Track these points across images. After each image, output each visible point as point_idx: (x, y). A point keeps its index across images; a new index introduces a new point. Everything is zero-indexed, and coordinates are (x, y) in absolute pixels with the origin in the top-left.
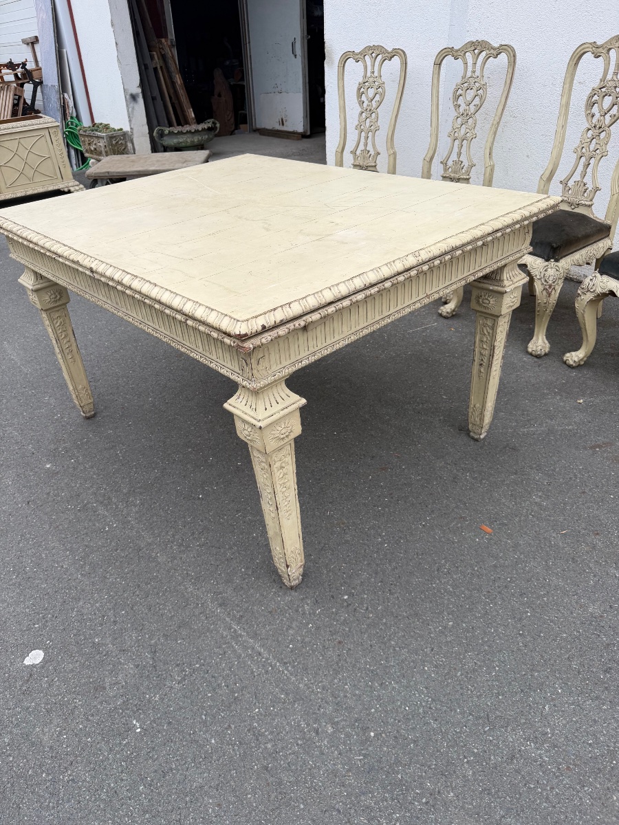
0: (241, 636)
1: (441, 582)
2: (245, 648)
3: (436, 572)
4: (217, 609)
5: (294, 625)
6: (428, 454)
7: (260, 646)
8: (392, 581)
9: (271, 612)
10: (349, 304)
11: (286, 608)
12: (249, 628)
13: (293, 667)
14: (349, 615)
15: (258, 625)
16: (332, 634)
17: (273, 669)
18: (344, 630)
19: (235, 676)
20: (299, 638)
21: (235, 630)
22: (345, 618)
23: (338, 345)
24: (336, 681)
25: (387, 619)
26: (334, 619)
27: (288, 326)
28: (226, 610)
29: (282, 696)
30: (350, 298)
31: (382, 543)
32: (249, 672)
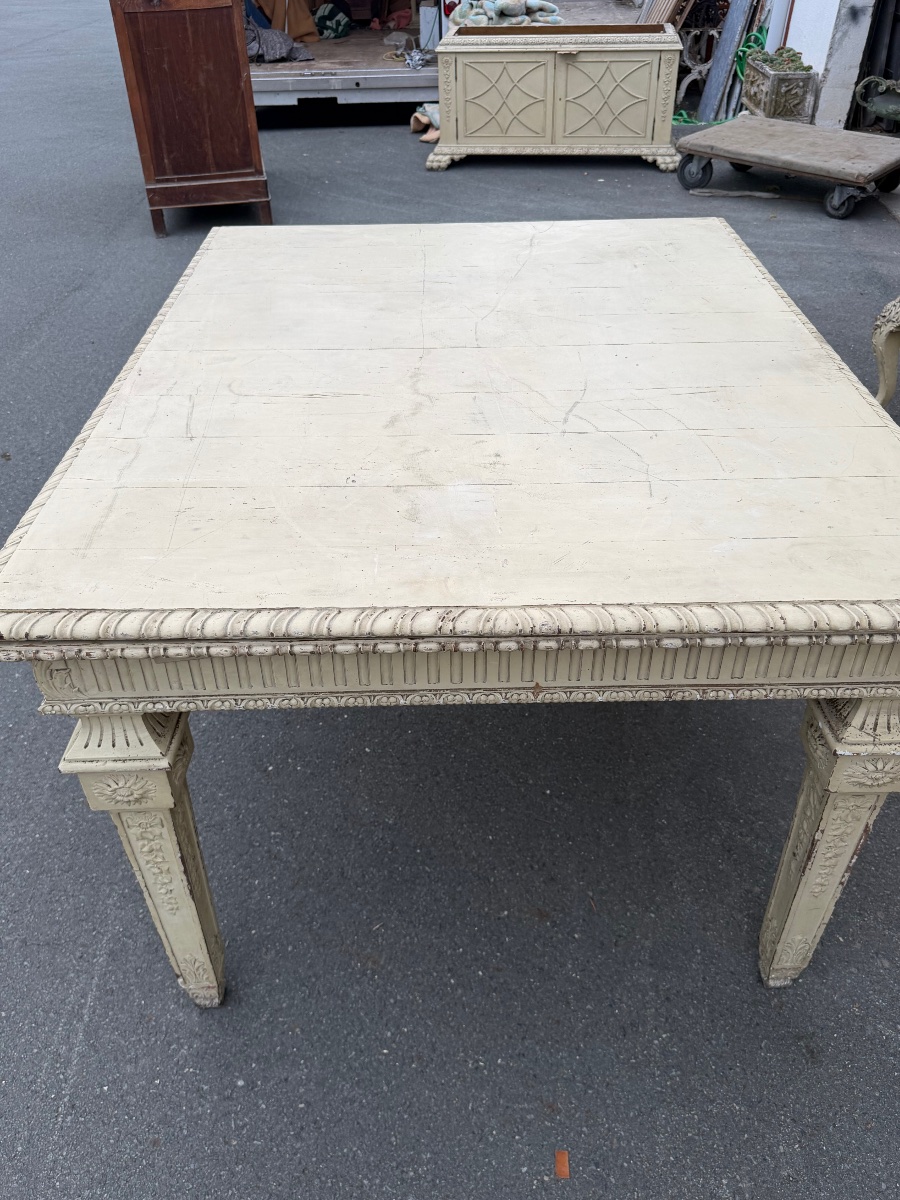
0: (81, 1019)
1: (381, 1186)
2: (66, 1040)
3: (394, 1164)
4: (101, 956)
5: (142, 1062)
6: (648, 943)
7: (79, 1054)
8: (322, 1118)
9: (143, 1016)
10: (228, 654)
11: (164, 1028)
12: (100, 1016)
13: (75, 1122)
14: (211, 1114)
15: (111, 1021)
16: (164, 1121)
17: (54, 1099)
18: (181, 1129)
19: (15, 1067)
20: (125, 1087)
21: (85, 1004)
22: (204, 1112)
23: (252, 703)
24: (87, 1192)
25: (244, 1169)
26: (189, 1101)
27: (64, 648)
28: (108, 965)
29: (20, 1149)
30: (236, 645)
31: (384, 1043)
32: (31, 1078)
